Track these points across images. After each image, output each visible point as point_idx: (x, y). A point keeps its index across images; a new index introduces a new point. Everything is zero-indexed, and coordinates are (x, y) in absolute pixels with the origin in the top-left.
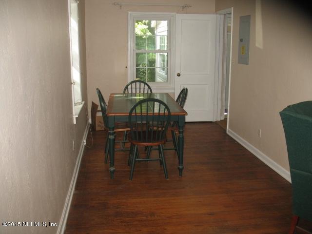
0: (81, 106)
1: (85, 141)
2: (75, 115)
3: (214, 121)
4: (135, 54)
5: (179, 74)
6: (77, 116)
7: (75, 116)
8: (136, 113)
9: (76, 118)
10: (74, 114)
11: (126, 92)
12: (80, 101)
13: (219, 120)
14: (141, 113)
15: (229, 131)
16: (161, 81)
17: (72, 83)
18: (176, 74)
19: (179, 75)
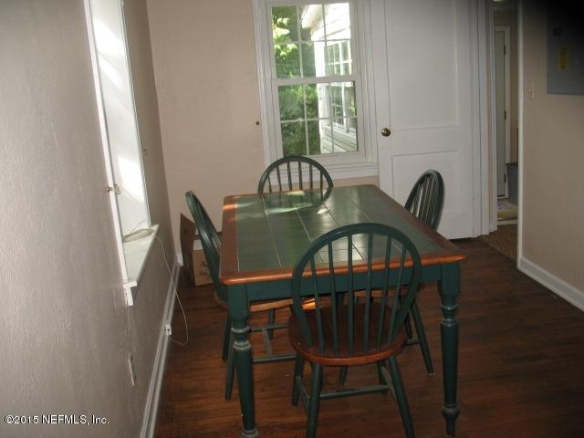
0: (148, 241)
1: (168, 327)
2: (129, 280)
3: (476, 235)
4: (276, 90)
5: (386, 130)
6: (135, 284)
7: (128, 285)
8: (313, 270)
9: (133, 289)
10: (125, 277)
11: (266, 190)
12: (146, 226)
13: (486, 232)
14: (331, 267)
15: (523, 262)
16: (343, 150)
17: (109, 189)
18: (380, 130)
19: (387, 133)
